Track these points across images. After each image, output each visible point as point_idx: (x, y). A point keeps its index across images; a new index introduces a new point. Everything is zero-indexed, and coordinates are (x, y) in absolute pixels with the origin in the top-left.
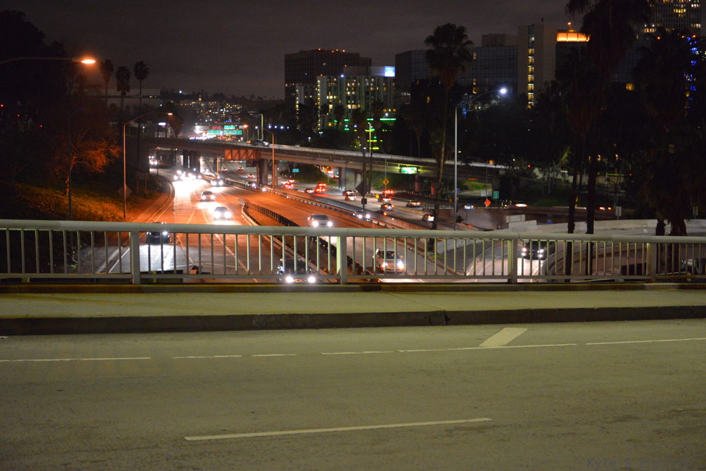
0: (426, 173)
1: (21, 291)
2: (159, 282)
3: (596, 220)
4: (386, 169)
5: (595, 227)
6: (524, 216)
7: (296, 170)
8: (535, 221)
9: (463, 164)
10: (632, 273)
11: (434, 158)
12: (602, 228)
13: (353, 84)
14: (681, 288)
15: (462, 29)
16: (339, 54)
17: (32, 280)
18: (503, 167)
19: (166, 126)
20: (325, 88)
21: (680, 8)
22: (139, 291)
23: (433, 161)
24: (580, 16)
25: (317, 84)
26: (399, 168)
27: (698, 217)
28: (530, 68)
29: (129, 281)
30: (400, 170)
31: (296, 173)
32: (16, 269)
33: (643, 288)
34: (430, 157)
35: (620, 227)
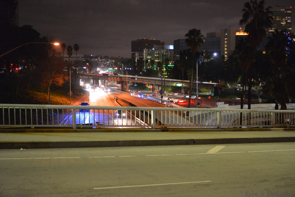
0: (186, 86)
1: (31, 132)
2: (83, 128)
3: (252, 104)
4: (170, 84)
5: (251, 107)
6: (223, 102)
7: (135, 85)
8: (228, 104)
9: (200, 82)
10: (266, 124)
11: (189, 80)
12: (254, 107)
13: (158, 52)
14: (285, 130)
15: (199, 31)
16: (152, 40)
17: (35, 127)
18: (215, 84)
19: (86, 68)
20: (147, 54)
21: (283, 22)
22: (76, 131)
23: (188, 81)
24: (244, 26)
25: (143, 52)
26: (175, 84)
27: (291, 103)
28: (226, 46)
29: (72, 128)
30: (176, 85)
31: (136, 86)
32: (29, 123)
33: (270, 130)
34: (187, 80)
35: (261, 106)
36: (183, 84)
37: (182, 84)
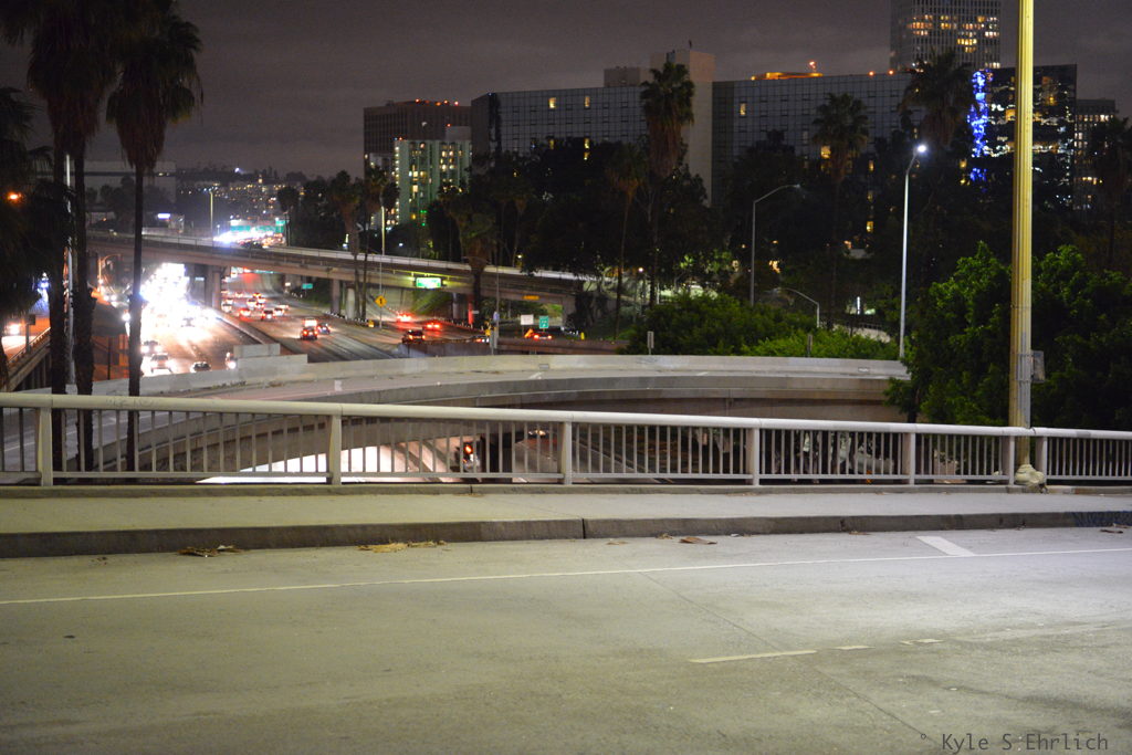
0: (458, 287)
7: (307, 286)
13: (451, 153)
19: (169, 219)
20: (407, 159)
23: (466, 267)
25: (393, 152)
30: (415, 282)
31: (308, 290)
36: (443, 279)
37: (439, 280)
